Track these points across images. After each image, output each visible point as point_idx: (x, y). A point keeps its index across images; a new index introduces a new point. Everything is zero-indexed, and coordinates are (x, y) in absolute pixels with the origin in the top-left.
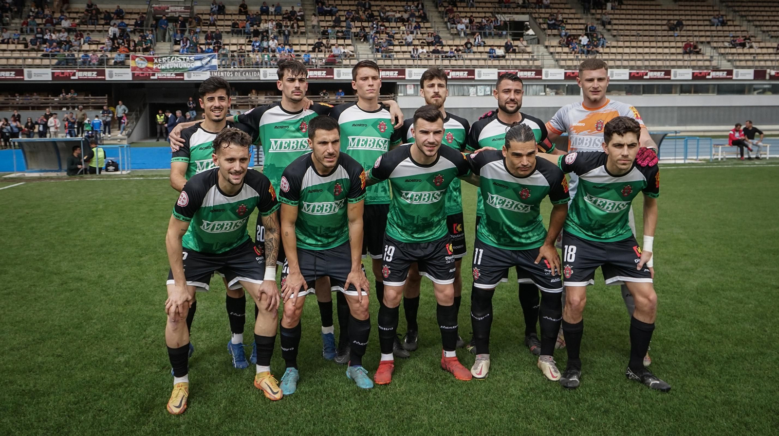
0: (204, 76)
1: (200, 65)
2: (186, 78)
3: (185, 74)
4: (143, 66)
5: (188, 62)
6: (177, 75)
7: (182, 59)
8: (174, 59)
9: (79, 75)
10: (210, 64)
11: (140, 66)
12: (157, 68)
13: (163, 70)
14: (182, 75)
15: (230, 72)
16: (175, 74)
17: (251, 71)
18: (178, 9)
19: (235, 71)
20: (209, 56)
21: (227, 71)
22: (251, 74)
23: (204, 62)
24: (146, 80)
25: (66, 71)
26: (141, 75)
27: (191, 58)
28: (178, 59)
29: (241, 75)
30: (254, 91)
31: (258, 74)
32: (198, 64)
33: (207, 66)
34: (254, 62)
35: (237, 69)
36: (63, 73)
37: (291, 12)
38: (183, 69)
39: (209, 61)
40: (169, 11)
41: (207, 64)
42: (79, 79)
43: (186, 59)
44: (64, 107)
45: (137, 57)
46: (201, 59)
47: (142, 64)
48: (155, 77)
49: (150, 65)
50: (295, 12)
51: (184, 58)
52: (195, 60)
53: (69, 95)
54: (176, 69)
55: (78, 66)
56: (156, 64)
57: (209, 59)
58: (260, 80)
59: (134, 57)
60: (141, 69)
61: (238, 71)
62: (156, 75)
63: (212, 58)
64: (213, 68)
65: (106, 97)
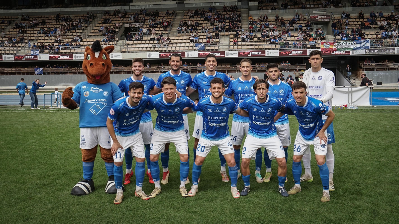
0: (362, 52)
1: (360, 46)
2: (351, 54)
3: (351, 52)
4: (328, 48)
5: (353, 45)
6: (346, 52)
7: (349, 43)
8: (345, 43)
9: (293, 53)
10: (365, 46)
11: (326, 47)
12: (335, 48)
13: (338, 50)
14: (349, 52)
15: (377, 50)
16: (345, 51)
17: (390, 49)
18: (323, 17)
19: (380, 49)
20: (365, 41)
21: (375, 49)
22: (390, 51)
23: (362, 44)
24: (329, 55)
25: (287, 51)
26: (326, 53)
27: (355, 43)
28: (347, 43)
29: (384, 51)
30: (387, 60)
31: (394, 51)
32: (358, 46)
33: (364, 47)
34: (391, 44)
35: (381, 48)
36: (285, 52)
37: (391, 15)
38: (350, 48)
39: (365, 44)
40: (318, 18)
41: (363, 46)
42: (293, 55)
43: (351, 43)
44: (283, 70)
45: (324, 43)
46: (360, 43)
47: (327, 46)
48: (334, 54)
49: (331, 47)
50: (393, 15)
51: (350, 42)
52: (357, 44)
53: (286, 64)
54: (346, 49)
55: (293, 48)
56: (335, 46)
57: (365, 43)
58: (395, 54)
59: (323, 43)
60: (327, 49)
61: (382, 49)
62: (335, 52)
63: (367, 42)
64: (367, 48)
65: (306, 65)
